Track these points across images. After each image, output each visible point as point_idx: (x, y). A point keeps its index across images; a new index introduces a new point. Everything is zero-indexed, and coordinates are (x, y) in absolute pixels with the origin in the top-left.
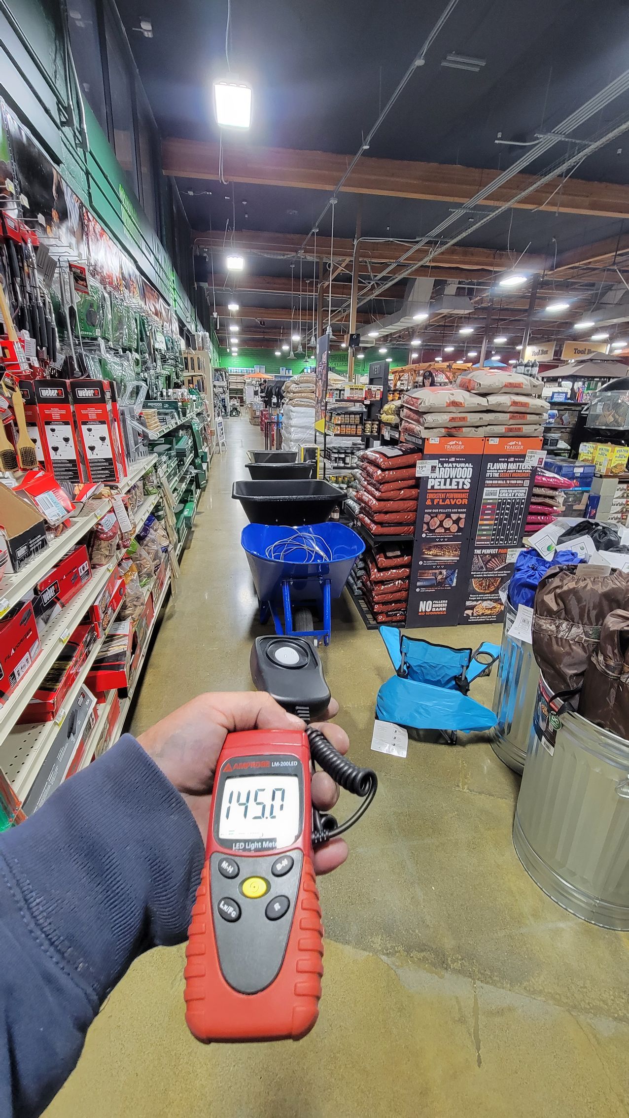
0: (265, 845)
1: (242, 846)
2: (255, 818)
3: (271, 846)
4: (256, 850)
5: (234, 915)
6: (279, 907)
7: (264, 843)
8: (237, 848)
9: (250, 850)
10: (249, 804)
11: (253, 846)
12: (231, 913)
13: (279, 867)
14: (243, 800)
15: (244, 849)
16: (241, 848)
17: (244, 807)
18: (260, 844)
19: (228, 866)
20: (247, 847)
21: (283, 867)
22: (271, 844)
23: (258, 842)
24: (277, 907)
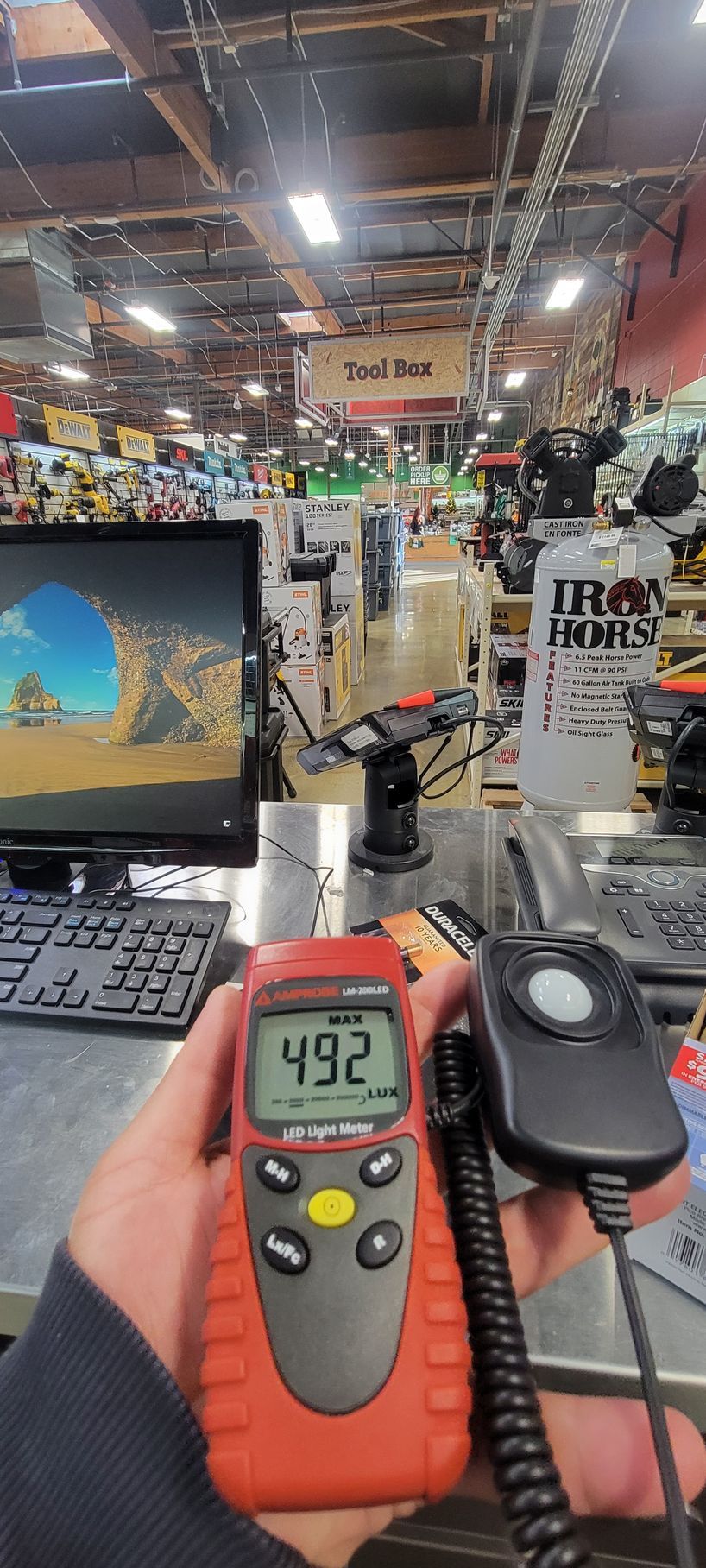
0: (346, 1129)
1: (300, 1132)
2: (320, 1083)
3: (354, 1132)
4: (328, 1139)
5: (296, 1259)
6: (384, 1243)
7: (342, 1126)
8: (291, 1136)
9: (315, 1139)
10: (306, 1060)
11: (321, 1132)
12: (289, 1258)
13: (376, 1168)
14: (294, 1052)
15: (305, 1138)
16: (298, 1136)
17: (295, 1066)
18: (334, 1127)
19: (279, 1169)
20: (310, 1135)
21: (384, 1169)
22: (354, 1127)
23: (330, 1125)
24: (379, 1242)
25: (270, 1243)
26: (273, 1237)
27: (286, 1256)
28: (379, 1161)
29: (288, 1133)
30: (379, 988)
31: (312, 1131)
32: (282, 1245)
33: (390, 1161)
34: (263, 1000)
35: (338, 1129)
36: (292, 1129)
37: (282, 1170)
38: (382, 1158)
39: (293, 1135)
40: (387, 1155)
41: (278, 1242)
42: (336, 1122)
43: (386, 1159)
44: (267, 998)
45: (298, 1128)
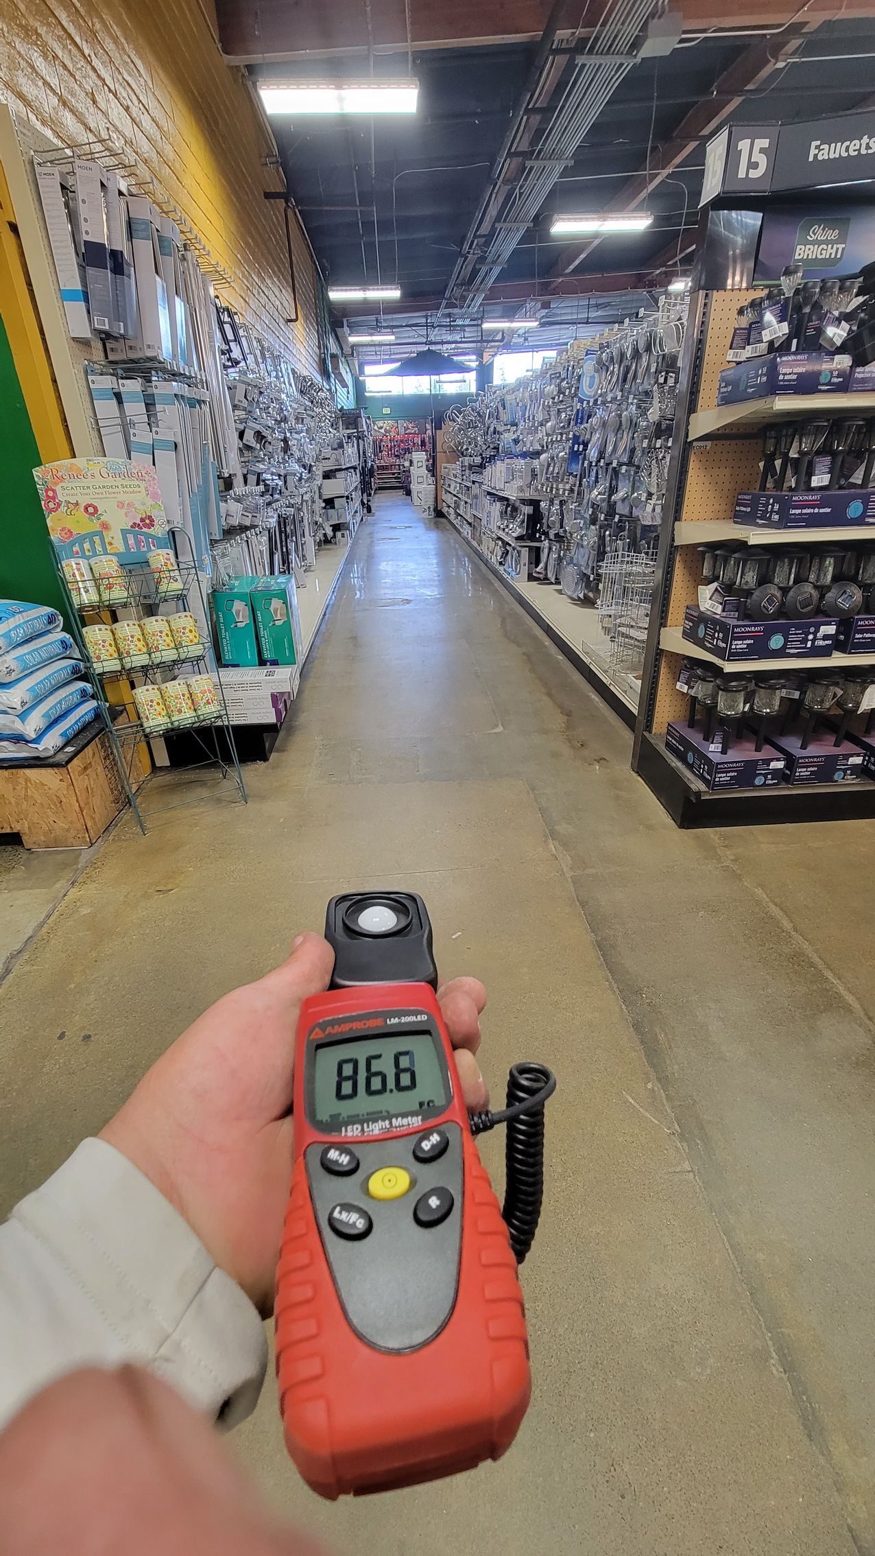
25: (336, 1214)
26: (338, 1209)
27: (351, 1222)
28: (429, 1140)
29: (346, 1131)
30: (419, 1017)
31: (368, 1127)
32: (347, 1214)
33: (438, 1139)
34: (316, 1034)
35: (391, 1123)
36: (349, 1128)
37: (343, 1155)
38: (431, 1138)
39: (352, 1132)
40: (435, 1135)
41: (343, 1212)
42: (389, 1117)
43: (435, 1138)
44: (320, 1032)
45: (355, 1126)
